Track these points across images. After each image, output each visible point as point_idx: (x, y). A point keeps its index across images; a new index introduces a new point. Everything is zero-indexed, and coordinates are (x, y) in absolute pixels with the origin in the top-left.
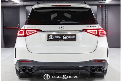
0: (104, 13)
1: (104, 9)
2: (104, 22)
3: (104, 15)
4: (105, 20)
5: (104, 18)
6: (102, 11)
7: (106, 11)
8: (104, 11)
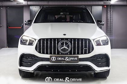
0: (109, 14)
1: (109, 9)
2: (109, 23)
3: (109, 16)
4: (109, 21)
5: (109, 18)
6: (107, 11)
7: (111, 12)
8: (109, 12)
